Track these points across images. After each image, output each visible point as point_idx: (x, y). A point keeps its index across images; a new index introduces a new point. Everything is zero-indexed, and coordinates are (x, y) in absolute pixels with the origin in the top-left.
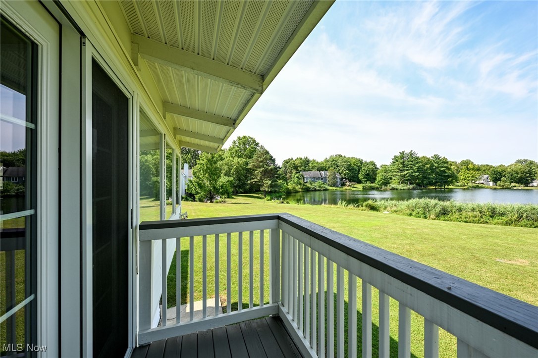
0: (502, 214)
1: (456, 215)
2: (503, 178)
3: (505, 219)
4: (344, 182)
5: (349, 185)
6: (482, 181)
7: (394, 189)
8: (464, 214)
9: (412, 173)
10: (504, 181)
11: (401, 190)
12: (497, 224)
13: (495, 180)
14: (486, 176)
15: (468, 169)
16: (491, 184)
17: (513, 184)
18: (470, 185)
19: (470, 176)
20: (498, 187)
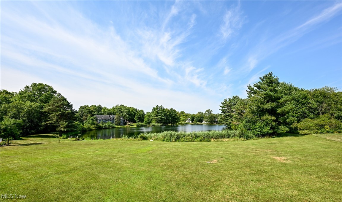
0: (199, 137)
1: (183, 139)
3: (200, 138)
4: (126, 122)
5: (129, 124)
6: (188, 121)
7: (153, 126)
8: (186, 138)
9: (162, 117)
10: (195, 121)
11: (157, 126)
12: (197, 141)
13: (192, 120)
14: (189, 119)
15: (183, 115)
16: (191, 122)
17: (198, 122)
18: (184, 123)
19: (184, 118)
20: (193, 124)
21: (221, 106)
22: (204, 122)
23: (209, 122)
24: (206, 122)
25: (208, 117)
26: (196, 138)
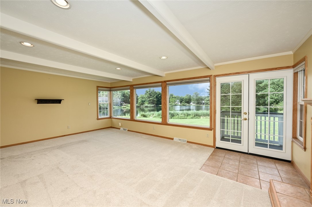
0: (190, 115)
1: (177, 116)
2: (183, 101)
3: (191, 116)
4: (122, 103)
5: (125, 105)
6: (177, 103)
7: (146, 107)
8: (179, 116)
9: (154, 99)
10: (184, 103)
11: (149, 107)
12: (189, 118)
13: (181, 102)
14: (178, 100)
15: (173, 97)
16: (179, 103)
17: (186, 104)
18: (173, 104)
19: (173, 100)
20: (182, 105)
21: (208, 89)
22: (191, 103)
23: (196, 103)
24: (194, 103)
25: (195, 99)
26: (187, 116)
